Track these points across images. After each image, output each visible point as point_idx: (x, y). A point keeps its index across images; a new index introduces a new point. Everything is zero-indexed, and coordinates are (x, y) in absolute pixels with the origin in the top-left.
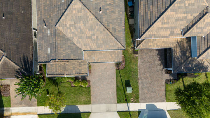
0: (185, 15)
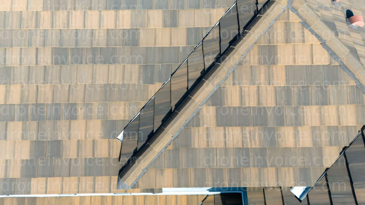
0: (125, 19)
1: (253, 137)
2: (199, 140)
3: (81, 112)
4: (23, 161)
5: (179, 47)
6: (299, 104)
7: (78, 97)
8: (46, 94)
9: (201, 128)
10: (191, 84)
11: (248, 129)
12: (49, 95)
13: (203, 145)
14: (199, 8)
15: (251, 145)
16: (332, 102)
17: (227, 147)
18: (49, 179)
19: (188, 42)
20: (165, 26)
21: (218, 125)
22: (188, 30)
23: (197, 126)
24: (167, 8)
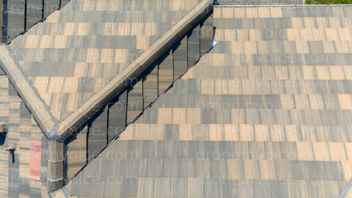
1: (109, 29)
2: (151, 28)
3: (249, 59)
4: (291, 28)
5: (166, 107)
6: (68, 50)
7: (253, 70)
8: (281, 72)
9: (149, 35)
10: (155, 70)
11: (112, 34)
12: (277, 71)
13: (148, 25)
14: (144, 141)
15: (111, 24)
16: (42, 51)
17: (130, 24)
18: (269, 17)
19: (156, 111)
20: (177, 126)
21: (135, 37)
22: (155, 121)
23: (152, 36)
24: (175, 141)
